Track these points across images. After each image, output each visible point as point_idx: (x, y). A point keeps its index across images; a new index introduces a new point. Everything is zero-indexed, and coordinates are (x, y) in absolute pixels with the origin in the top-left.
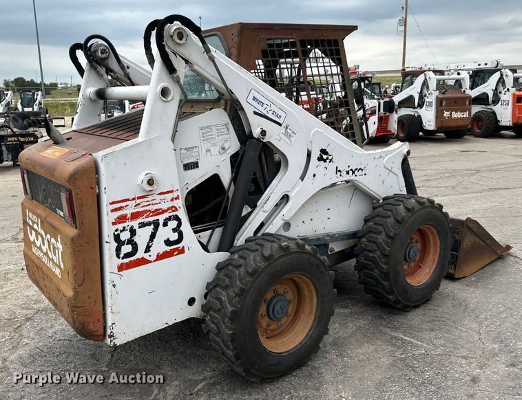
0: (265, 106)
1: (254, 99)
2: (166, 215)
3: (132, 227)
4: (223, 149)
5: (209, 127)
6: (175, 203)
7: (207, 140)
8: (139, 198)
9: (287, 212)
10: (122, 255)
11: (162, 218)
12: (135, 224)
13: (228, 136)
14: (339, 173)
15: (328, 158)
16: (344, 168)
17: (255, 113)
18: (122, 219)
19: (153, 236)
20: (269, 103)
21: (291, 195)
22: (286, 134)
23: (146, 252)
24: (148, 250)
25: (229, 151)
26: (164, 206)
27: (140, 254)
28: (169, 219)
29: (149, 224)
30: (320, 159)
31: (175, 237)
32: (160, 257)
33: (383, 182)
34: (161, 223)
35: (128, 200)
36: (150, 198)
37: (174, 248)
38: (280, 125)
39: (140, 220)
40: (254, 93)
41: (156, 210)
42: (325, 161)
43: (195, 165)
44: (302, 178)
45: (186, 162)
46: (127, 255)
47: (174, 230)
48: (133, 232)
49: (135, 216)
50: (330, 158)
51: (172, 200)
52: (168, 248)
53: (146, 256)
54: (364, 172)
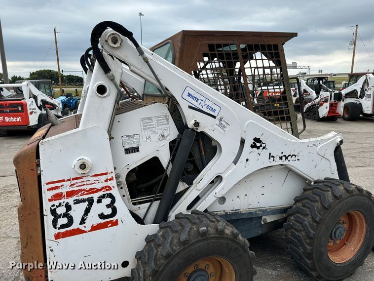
0: (200, 101)
1: (189, 95)
2: (101, 193)
3: (67, 203)
4: (163, 136)
5: (150, 118)
6: (109, 183)
7: (148, 129)
8: (74, 179)
9: (220, 190)
10: (58, 226)
11: (96, 196)
12: (71, 201)
13: (167, 126)
14: (272, 159)
15: (261, 146)
16: (277, 154)
17: (190, 107)
18: (58, 196)
19: (87, 211)
20: (203, 99)
21: (224, 176)
22: (220, 125)
23: (81, 223)
24: (83, 221)
25: (168, 138)
26: (98, 186)
27: (76, 225)
28: (103, 196)
29: (83, 201)
31: (109, 211)
32: (94, 228)
33: (315, 166)
34: (95, 200)
35: (63, 181)
36: (84, 179)
37: (108, 220)
38: (214, 117)
39: (75, 198)
40: (189, 90)
41: (91, 189)
42: (258, 148)
43: (136, 149)
44: (235, 162)
45: (127, 147)
46: (63, 226)
47: (108, 206)
48: (68, 207)
49: (70, 194)
50: (263, 145)
51: (106, 181)
52: (102, 221)
53: (82, 227)
54: (297, 158)
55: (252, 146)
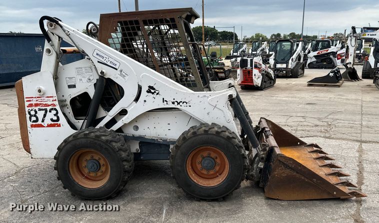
0: (105, 59)
1: (97, 54)
2: (51, 107)
3: (35, 110)
4: (90, 79)
5: (81, 68)
6: (54, 102)
7: (80, 74)
8: (38, 97)
9: (125, 119)
10: (32, 121)
11: (48, 108)
12: (37, 108)
13: (92, 73)
14: (165, 102)
15: (155, 92)
16: (170, 100)
17: (98, 62)
18: (31, 105)
19: (45, 116)
20: (107, 57)
22: (121, 75)
23: (42, 122)
24: (43, 121)
25: (93, 81)
26: (49, 103)
27: (40, 122)
28: (52, 109)
29: (42, 110)
30: (149, 92)
31: (55, 118)
32: (49, 126)
33: (208, 114)
34: (48, 110)
35: (33, 98)
36: (42, 98)
37: (55, 123)
38: (116, 69)
39: (38, 107)
40: (97, 51)
41: (46, 104)
42: (153, 93)
43: (74, 86)
44: (137, 100)
45: (69, 84)
46: (34, 121)
47: (55, 115)
48: (36, 112)
49: (36, 105)
51: (53, 101)
52: (53, 123)
53: (43, 124)
54: (188, 105)
55: (148, 92)
